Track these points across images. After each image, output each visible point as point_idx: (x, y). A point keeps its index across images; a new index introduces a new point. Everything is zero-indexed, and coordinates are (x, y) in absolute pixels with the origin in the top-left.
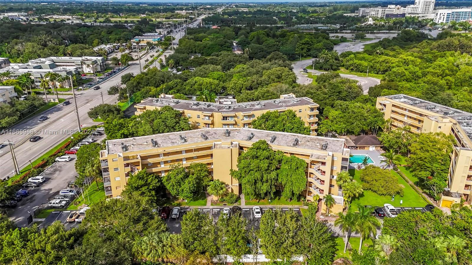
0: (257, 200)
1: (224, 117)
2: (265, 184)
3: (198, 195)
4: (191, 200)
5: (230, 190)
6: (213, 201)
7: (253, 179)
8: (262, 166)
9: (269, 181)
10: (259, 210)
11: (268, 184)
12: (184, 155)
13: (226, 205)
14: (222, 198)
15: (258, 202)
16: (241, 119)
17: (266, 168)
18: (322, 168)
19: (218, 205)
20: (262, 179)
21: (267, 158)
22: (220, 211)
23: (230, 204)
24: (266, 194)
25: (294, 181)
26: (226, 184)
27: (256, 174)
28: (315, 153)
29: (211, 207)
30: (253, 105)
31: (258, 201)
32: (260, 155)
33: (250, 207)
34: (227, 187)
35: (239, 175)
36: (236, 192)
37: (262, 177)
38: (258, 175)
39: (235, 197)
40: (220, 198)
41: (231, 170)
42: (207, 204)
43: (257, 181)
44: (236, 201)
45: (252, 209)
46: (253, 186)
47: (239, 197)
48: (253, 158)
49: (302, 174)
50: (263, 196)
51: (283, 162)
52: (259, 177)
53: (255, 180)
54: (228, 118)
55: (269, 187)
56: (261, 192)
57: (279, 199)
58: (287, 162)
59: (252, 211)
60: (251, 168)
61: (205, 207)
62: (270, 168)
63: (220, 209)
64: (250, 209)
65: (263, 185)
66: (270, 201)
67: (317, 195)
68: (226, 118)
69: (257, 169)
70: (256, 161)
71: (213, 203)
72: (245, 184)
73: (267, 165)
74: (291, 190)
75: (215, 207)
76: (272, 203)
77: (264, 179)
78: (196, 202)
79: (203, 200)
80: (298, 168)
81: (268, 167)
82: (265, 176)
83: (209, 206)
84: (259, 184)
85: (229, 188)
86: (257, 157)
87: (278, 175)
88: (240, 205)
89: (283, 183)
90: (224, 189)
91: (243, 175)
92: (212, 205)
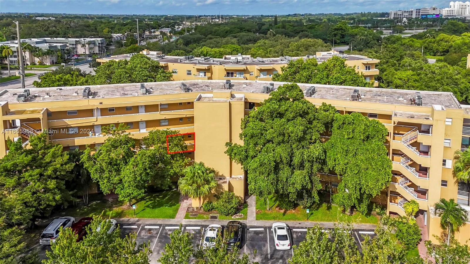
0: (280, 209)
1: (228, 73)
2: (297, 172)
3: (163, 198)
4: (148, 206)
5: (226, 187)
6: (191, 210)
7: (272, 159)
8: (291, 129)
9: (307, 165)
10: (284, 232)
11: (305, 171)
12: (142, 116)
13: (215, 217)
14: (210, 202)
15: (284, 214)
16: (256, 75)
17: (300, 134)
18: (422, 139)
19: (199, 218)
20: (291, 161)
21: (301, 116)
22: (199, 232)
23: (224, 216)
24: (300, 195)
25: (363, 166)
26: (220, 174)
27: (279, 149)
28: (401, 112)
29: (184, 222)
30: (276, 61)
31: (282, 211)
32: (287, 110)
33: (267, 223)
34: (221, 181)
35: (243, 153)
36: (239, 191)
37: (292, 155)
38: (281, 151)
39: (234, 203)
40: (206, 202)
41: (229, 144)
42: (178, 215)
43: (281, 166)
44: (237, 210)
45: (270, 228)
46: (272, 176)
47: (245, 202)
48: (272, 116)
49: (379, 149)
50: (293, 197)
51: (335, 125)
52: (285, 155)
53: (275, 161)
54: (234, 75)
55: (307, 178)
56: (291, 189)
57: (329, 208)
58: (343, 123)
59: (271, 232)
60: (268, 137)
61: (172, 221)
62: (308, 137)
63: (202, 226)
64: (265, 228)
65: (293, 173)
66: (308, 211)
67: (414, 202)
68: (232, 74)
69: (281, 138)
70: (278, 122)
71: (191, 213)
72: (255, 170)
73: (301, 128)
74: (358, 187)
75: (193, 221)
76: (312, 217)
77: (296, 160)
78: (157, 210)
79: (171, 206)
80: (368, 137)
81: (305, 132)
82: (297, 153)
83: (181, 218)
84: (284, 173)
85: (225, 182)
86: (281, 115)
87: (325, 152)
88: (245, 218)
89: (338, 170)
90: (213, 184)
91: (251, 153)
92: (186, 217)
